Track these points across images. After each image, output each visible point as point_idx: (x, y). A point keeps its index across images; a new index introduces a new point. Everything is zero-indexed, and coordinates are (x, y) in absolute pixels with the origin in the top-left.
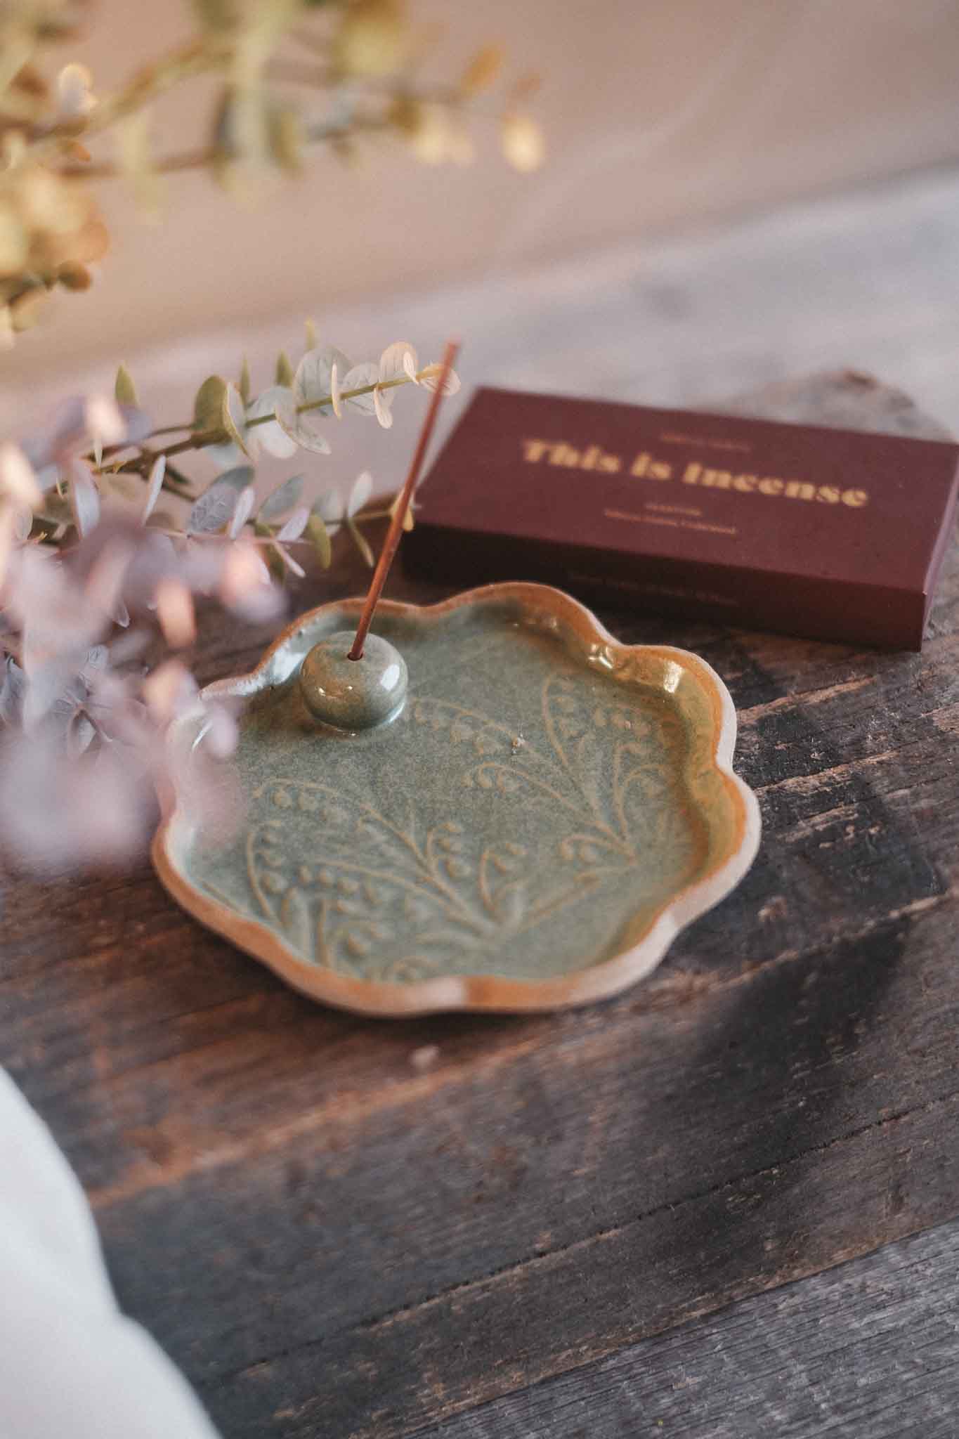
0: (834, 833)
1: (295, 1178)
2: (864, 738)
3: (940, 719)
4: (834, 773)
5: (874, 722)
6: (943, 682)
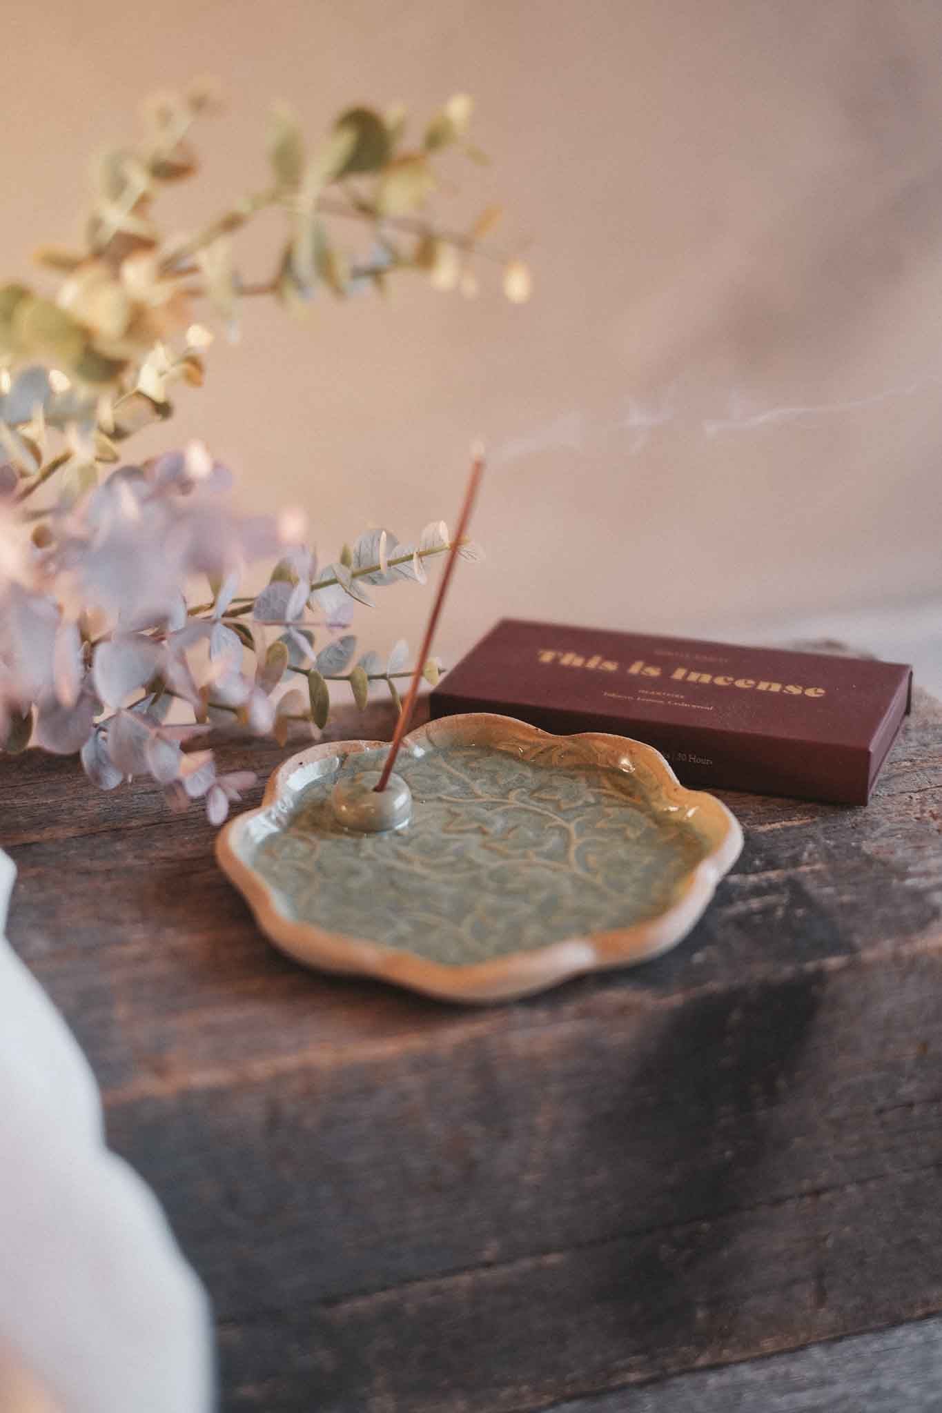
0: (767, 911)
1: (274, 1120)
2: (801, 854)
3: (868, 847)
4: (773, 875)
5: (811, 846)
6: (875, 825)
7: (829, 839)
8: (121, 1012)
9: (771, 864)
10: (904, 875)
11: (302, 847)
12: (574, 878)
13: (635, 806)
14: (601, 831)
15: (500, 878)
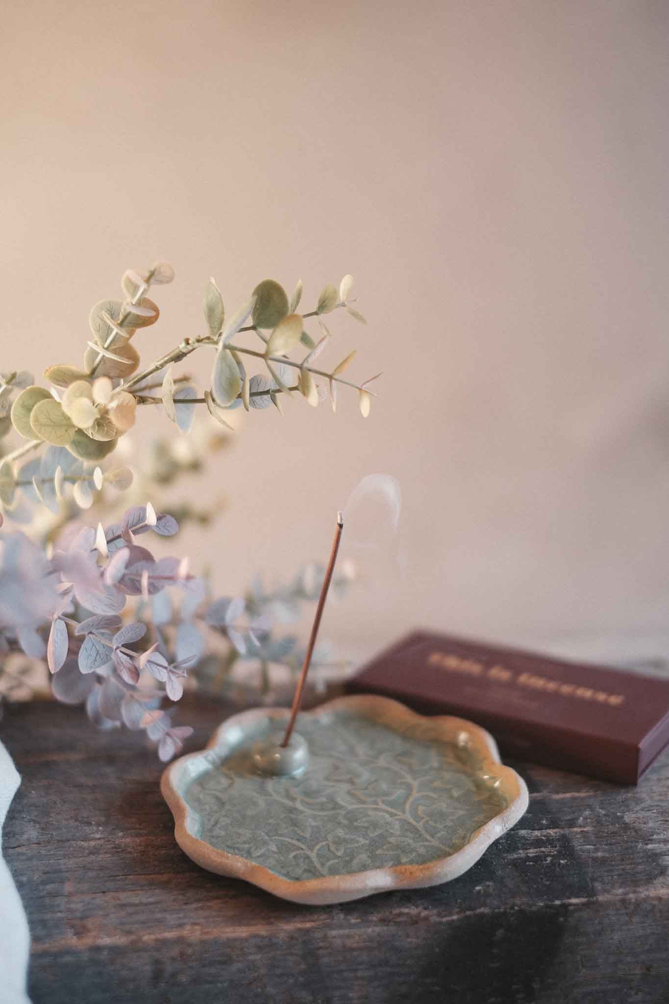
0: (537, 859)
1: (157, 976)
2: (577, 819)
3: (628, 818)
4: (551, 832)
5: (587, 813)
6: (639, 801)
7: (602, 808)
8: (68, 887)
9: (554, 824)
10: (648, 840)
11: (225, 782)
12: (404, 822)
13: (465, 773)
14: (434, 790)
15: (352, 817)
